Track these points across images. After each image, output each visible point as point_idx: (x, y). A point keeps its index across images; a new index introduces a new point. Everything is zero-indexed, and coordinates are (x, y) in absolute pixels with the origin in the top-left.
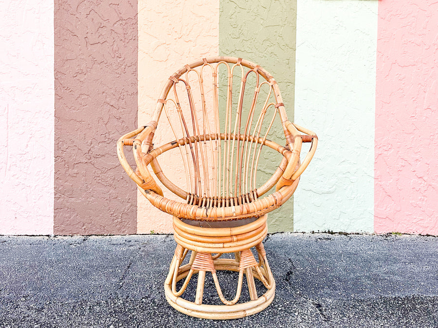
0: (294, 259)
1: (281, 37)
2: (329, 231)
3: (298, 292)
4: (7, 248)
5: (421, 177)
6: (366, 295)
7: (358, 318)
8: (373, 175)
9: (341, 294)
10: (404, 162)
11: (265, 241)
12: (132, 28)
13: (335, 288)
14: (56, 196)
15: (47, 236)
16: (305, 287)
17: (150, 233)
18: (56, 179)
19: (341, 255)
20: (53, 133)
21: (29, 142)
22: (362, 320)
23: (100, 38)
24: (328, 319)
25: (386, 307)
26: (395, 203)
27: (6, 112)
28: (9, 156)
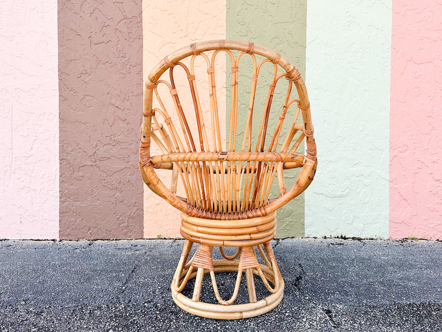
0: (304, 264)
1: (291, 34)
2: (342, 236)
3: (307, 298)
4: (11, 252)
5: (438, 180)
6: (378, 301)
7: (370, 324)
8: (388, 178)
9: (353, 300)
10: (420, 163)
11: (275, 246)
12: (136, 26)
13: (346, 294)
14: (62, 199)
15: (52, 240)
16: (314, 292)
17: (157, 237)
18: (61, 182)
19: (353, 260)
20: (58, 136)
21: (33, 144)
22: (374, 326)
23: (104, 37)
24: (337, 325)
25: (400, 313)
26: (411, 207)
27: (10, 114)
28: (13, 158)
